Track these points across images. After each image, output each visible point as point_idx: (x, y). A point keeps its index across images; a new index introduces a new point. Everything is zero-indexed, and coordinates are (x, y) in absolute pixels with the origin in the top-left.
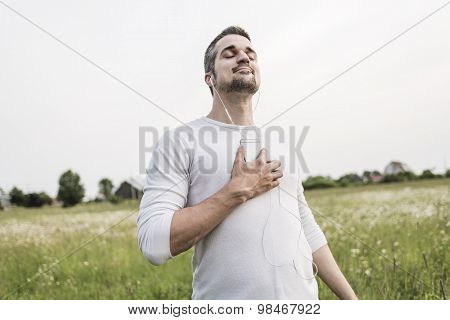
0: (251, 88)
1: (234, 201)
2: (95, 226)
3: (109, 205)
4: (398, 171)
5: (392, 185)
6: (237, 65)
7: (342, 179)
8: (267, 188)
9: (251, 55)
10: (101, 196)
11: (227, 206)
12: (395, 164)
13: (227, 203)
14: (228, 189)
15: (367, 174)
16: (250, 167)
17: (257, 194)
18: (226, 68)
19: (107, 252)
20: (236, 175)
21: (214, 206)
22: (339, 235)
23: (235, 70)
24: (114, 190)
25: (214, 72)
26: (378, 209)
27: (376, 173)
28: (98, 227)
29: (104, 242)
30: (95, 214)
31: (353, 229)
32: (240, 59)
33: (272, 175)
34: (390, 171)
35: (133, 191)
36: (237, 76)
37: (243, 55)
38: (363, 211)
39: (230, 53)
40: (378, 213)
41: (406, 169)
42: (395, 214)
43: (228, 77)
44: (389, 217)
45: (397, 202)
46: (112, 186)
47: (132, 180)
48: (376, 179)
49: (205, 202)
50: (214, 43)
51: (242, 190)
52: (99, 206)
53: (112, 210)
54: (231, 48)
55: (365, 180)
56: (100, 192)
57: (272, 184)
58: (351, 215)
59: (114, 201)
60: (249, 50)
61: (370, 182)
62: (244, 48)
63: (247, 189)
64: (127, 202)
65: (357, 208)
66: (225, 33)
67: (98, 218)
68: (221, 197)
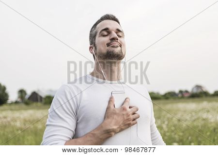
0: (119, 57)
1: (106, 135)
2: (14, 120)
3: (24, 106)
4: (199, 90)
5: (196, 99)
6: (109, 41)
7: (166, 94)
8: (129, 125)
9: (120, 34)
10: (19, 100)
11: (101, 139)
12: (198, 87)
13: (101, 137)
14: (102, 127)
15: (181, 92)
16: (117, 112)
17: (121, 130)
18: (103, 43)
19: (21, 138)
20: (108, 117)
21: (92, 139)
22: (165, 132)
23: (108, 45)
24: (27, 97)
25: (95, 45)
26: (188, 114)
27: (187, 92)
28: (16, 121)
29: (20, 132)
30: (15, 112)
31: (173, 128)
32: (112, 37)
33: (132, 117)
34: (195, 91)
35: (39, 98)
36: (110, 49)
37: (114, 35)
38: (179, 116)
39: (105, 33)
40: (188, 118)
41: (204, 90)
42: (198, 119)
43: (104, 49)
44: (195, 120)
45: (200, 111)
46: (26, 94)
47: (39, 90)
48: (187, 95)
49: (86, 135)
50: (95, 25)
51: (111, 128)
52: (17, 106)
53: (25, 109)
54: (106, 29)
55: (180, 95)
56: (19, 97)
57: (132, 122)
58: (172, 119)
59: (27, 103)
60: (118, 31)
61: (183, 97)
62: (115, 29)
63: (115, 127)
64: (35, 104)
65: (175, 114)
66: (102, 19)
67: (17, 114)
68: (97, 132)
